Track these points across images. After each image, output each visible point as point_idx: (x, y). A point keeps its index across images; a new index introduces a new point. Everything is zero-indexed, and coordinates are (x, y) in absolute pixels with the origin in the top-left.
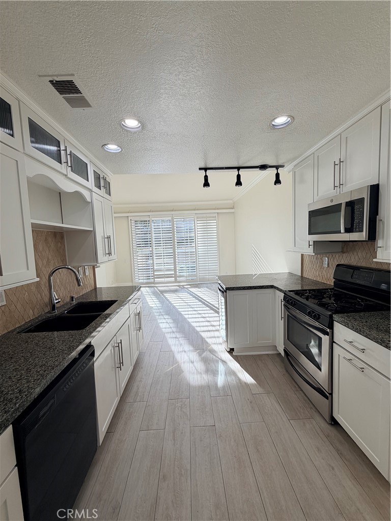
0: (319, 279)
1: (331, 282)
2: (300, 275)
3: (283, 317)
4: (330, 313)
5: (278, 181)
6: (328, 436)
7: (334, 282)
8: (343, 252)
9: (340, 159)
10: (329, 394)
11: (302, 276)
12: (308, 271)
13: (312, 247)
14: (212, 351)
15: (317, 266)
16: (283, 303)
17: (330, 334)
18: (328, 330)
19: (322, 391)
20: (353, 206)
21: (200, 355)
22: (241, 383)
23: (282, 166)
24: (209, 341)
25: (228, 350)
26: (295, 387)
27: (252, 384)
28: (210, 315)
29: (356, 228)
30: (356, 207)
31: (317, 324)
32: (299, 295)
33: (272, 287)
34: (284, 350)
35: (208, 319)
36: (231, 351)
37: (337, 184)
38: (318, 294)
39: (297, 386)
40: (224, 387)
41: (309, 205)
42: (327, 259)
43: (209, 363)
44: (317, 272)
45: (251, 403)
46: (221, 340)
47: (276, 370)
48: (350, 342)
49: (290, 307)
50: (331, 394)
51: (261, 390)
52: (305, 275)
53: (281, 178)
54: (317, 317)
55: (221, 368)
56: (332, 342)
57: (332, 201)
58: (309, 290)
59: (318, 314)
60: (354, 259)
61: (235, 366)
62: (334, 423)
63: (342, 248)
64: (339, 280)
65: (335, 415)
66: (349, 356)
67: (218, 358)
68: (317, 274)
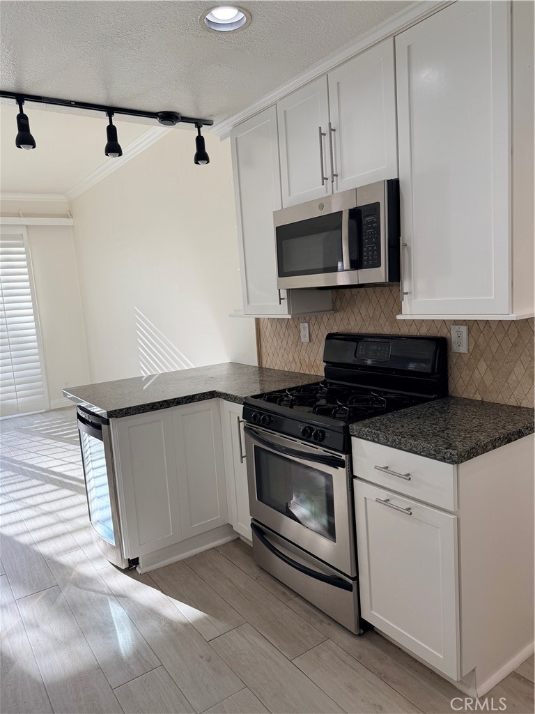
0: (295, 368)
1: (319, 371)
2: (257, 365)
3: (244, 454)
4: (342, 424)
5: (201, 156)
6: (359, 659)
7: (325, 369)
8: (335, 310)
9: (330, 124)
10: (352, 579)
11: (260, 368)
12: (271, 355)
13: (285, 302)
14: (83, 582)
15: (290, 342)
16: (242, 425)
17: (347, 463)
18: (344, 457)
19: (340, 579)
20: (360, 217)
21: (51, 601)
22: (175, 630)
23: (209, 123)
24: (66, 559)
25: (123, 567)
26: (284, 594)
27: (199, 621)
28: (48, 497)
29: (367, 261)
30: (366, 220)
31: (320, 451)
32: (276, 403)
33: (213, 395)
34: (253, 525)
35: (46, 508)
36: (131, 567)
37: (328, 174)
38: (304, 394)
39: (287, 592)
40: (137, 654)
41: (275, 213)
42: (306, 325)
43: (82, 615)
44: (290, 355)
45: (209, 661)
46: (98, 548)
47: (240, 576)
48: (386, 468)
49: (260, 429)
50: (356, 579)
51: (220, 626)
52: (266, 364)
53: (207, 150)
54: (319, 439)
55: (117, 612)
56: (352, 477)
57: (321, 207)
58: (290, 390)
59: (321, 431)
60: (355, 321)
61: (149, 595)
62: (366, 629)
63: (334, 303)
64: (334, 364)
65: (365, 616)
66: (384, 495)
67: (102, 593)
68: (291, 359)
